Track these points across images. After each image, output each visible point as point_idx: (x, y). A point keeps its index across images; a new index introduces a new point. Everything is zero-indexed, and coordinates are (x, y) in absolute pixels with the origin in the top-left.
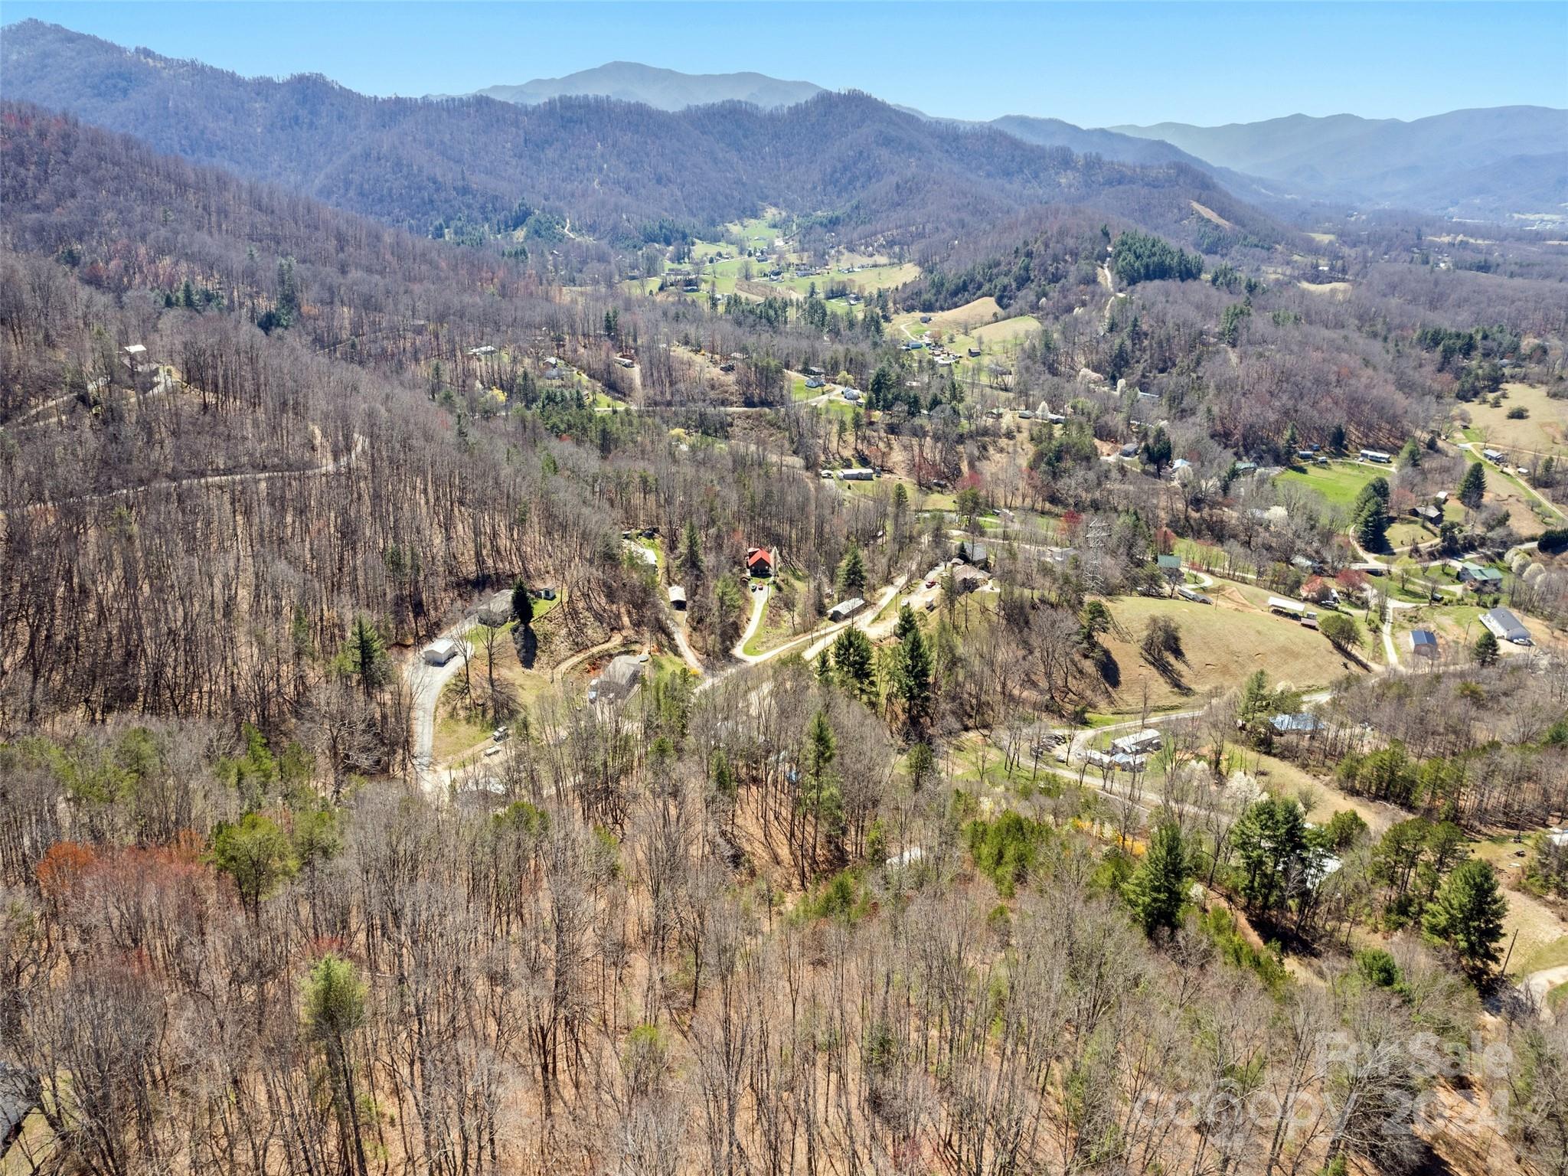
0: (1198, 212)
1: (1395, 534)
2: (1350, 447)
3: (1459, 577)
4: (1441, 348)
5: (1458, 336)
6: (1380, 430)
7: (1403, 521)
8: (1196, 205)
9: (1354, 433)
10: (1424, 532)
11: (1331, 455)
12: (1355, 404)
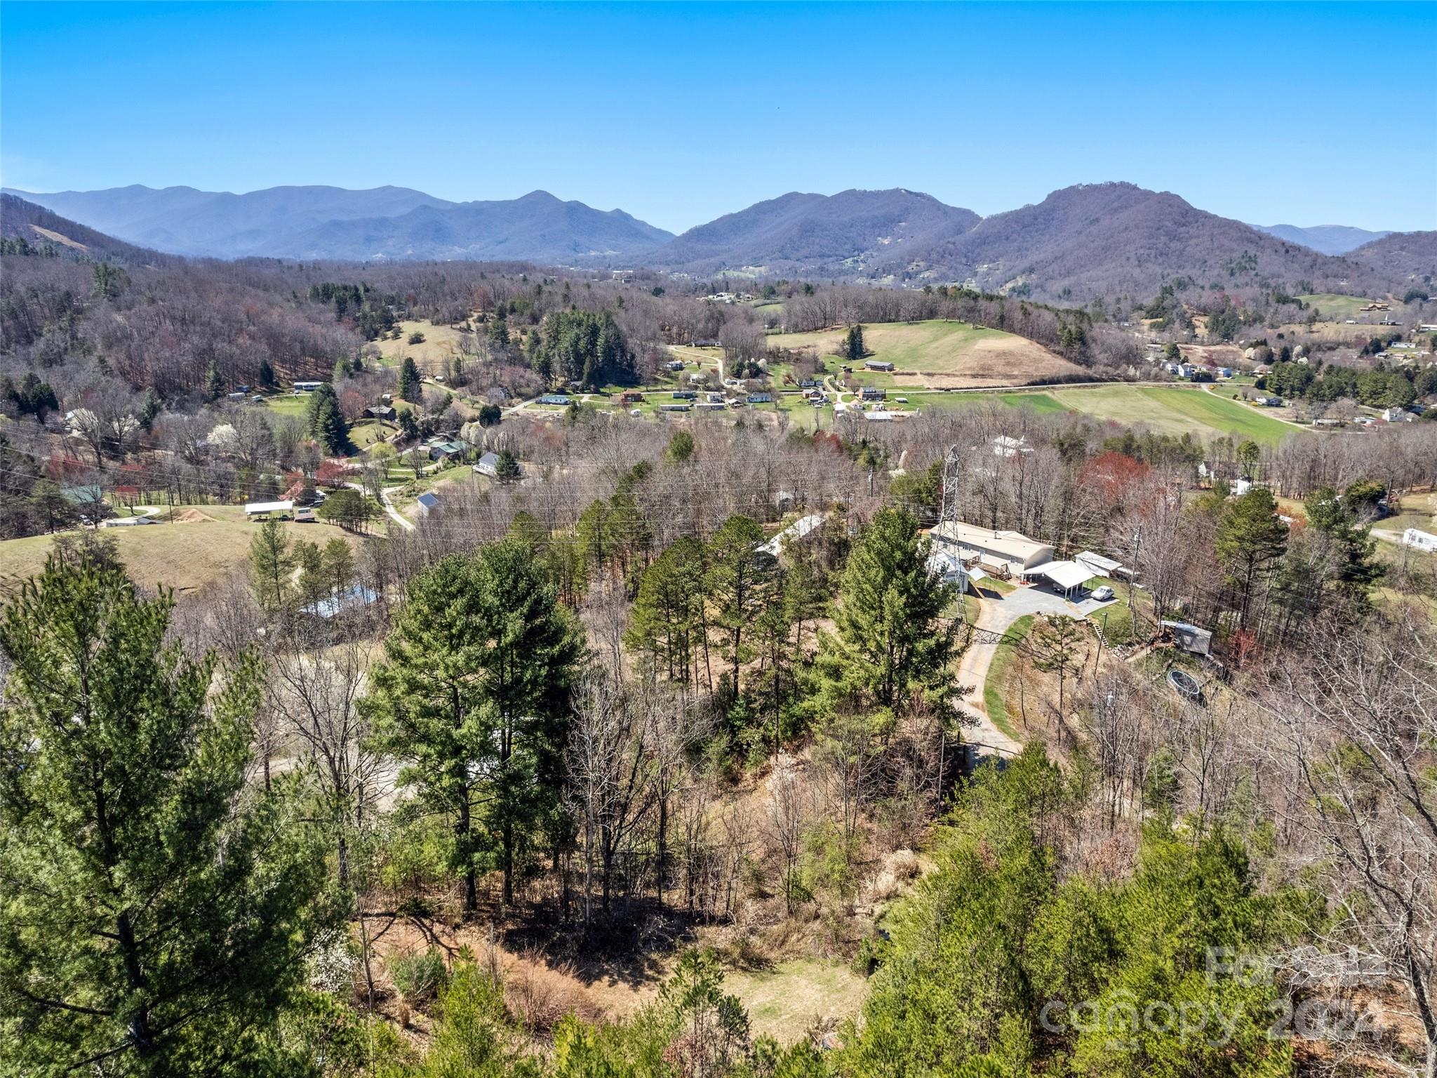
0: (42, 236)
1: (360, 435)
2: (282, 384)
3: (433, 457)
4: (334, 299)
5: (345, 288)
6: (306, 364)
7: (360, 424)
8: (38, 229)
9: (280, 370)
10: (384, 428)
11: (263, 393)
12: (274, 338)
